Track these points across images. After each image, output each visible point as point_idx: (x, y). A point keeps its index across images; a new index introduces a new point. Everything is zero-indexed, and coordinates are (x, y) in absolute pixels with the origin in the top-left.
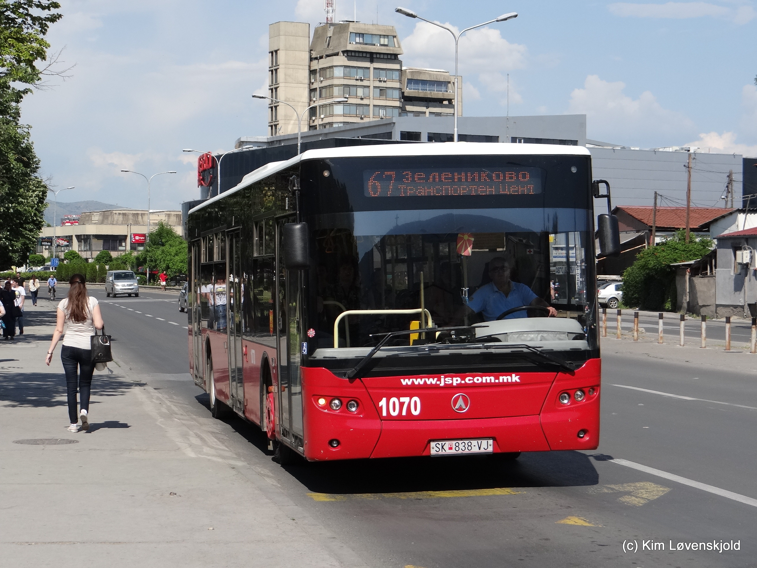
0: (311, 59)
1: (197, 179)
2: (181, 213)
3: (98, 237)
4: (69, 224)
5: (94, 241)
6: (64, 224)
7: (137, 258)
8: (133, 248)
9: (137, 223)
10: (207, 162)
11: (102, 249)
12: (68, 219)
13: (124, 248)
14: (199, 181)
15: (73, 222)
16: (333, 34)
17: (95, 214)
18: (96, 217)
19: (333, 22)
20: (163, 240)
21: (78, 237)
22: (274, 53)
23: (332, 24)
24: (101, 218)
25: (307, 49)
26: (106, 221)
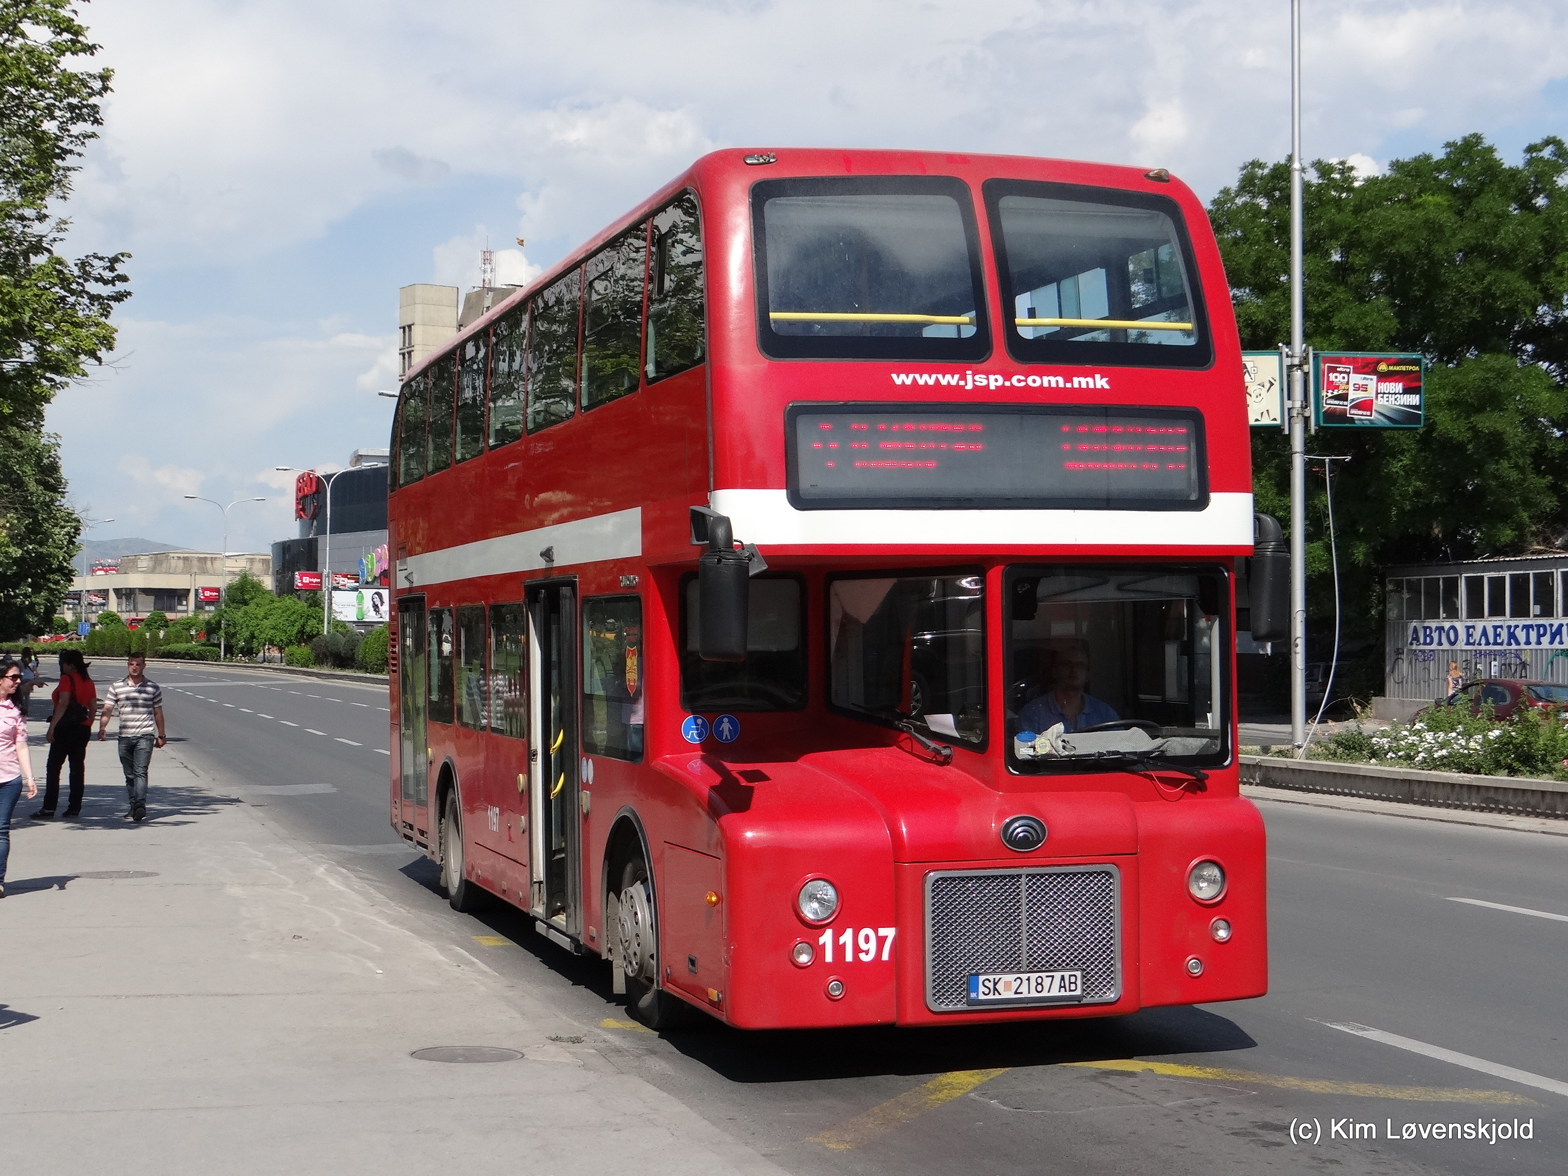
1: (295, 508)
2: (270, 557)
3: (147, 591)
4: (102, 572)
5: (141, 597)
6: (94, 571)
7: (208, 623)
8: (199, 607)
9: (204, 572)
10: (309, 484)
11: (152, 609)
12: (101, 564)
13: (184, 608)
14: (297, 511)
15: (107, 569)
16: (493, 303)
17: (142, 557)
18: (144, 563)
19: (492, 285)
20: (246, 597)
21: (117, 591)
22: (407, 329)
23: (490, 289)
24: (151, 564)
25: (455, 324)
26: (158, 568)
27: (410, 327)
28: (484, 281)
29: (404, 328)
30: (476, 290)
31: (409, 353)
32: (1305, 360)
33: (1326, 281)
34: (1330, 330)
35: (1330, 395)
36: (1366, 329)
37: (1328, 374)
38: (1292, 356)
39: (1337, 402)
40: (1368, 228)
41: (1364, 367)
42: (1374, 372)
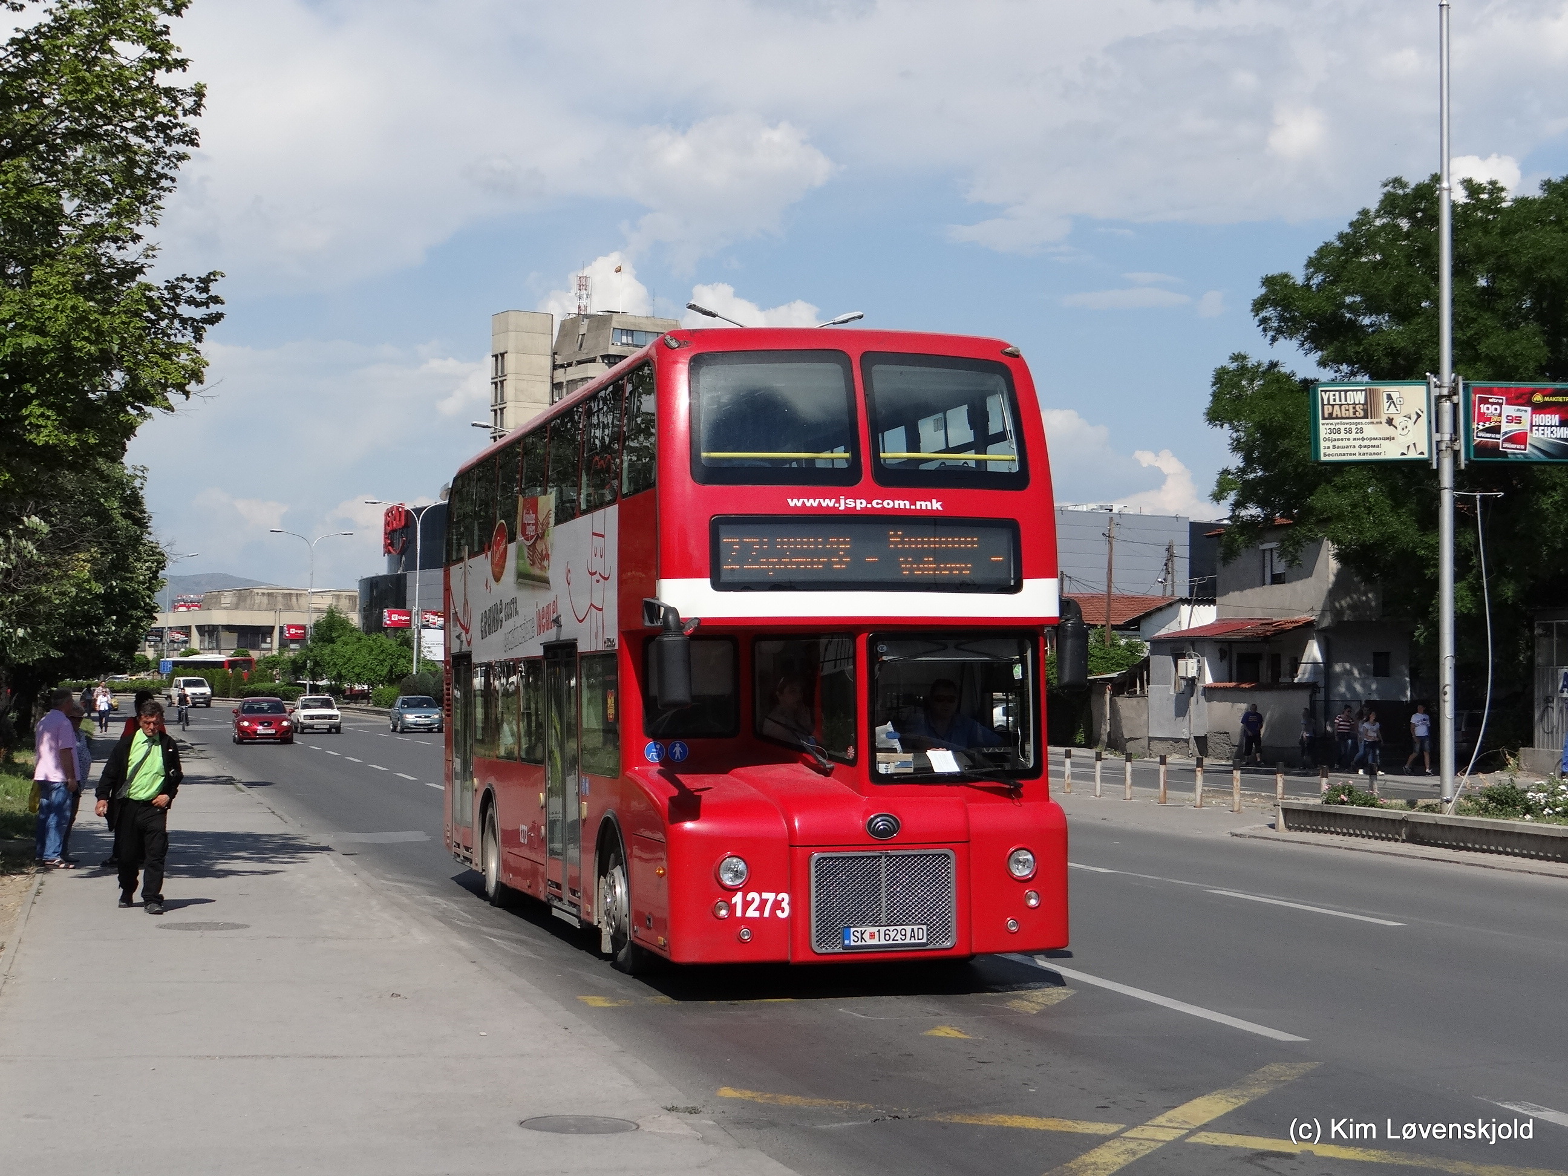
0: (555, 367)
1: (383, 543)
2: (357, 594)
3: (230, 628)
4: (184, 609)
5: (224, 635)
6: (175, 607)
7: (294, 662)
8: (283, 645)
9: (289, 608)
10: (398, 518)
11: (236, 647)
12: (183, 600)
13: (269, 646)
14: (386, 546)
15: (189, 605)
16: (588, 330)
17: (226, 593)
18: (227, 599)
19: (588, 312)
20: (334, 635)
21: (200, 628)
22: (500, 357)
23: (586, 316)
24: (235, 600)
25: (549, 352)
26: (242, 604)
27: (502, 355)
28: (579, 307)
30: (571, 317)
31: (502, 382)
32: (1454, 391)
33: (1471, 307)
34: (1477, 358)
35: (1481, 427)
36: (1515, 356)
37: (1479, 405)
38: (1440, 387)
39: (1488, 435)
40: (1516, 251)
41: (1517, 398)
42: (1529, 403)
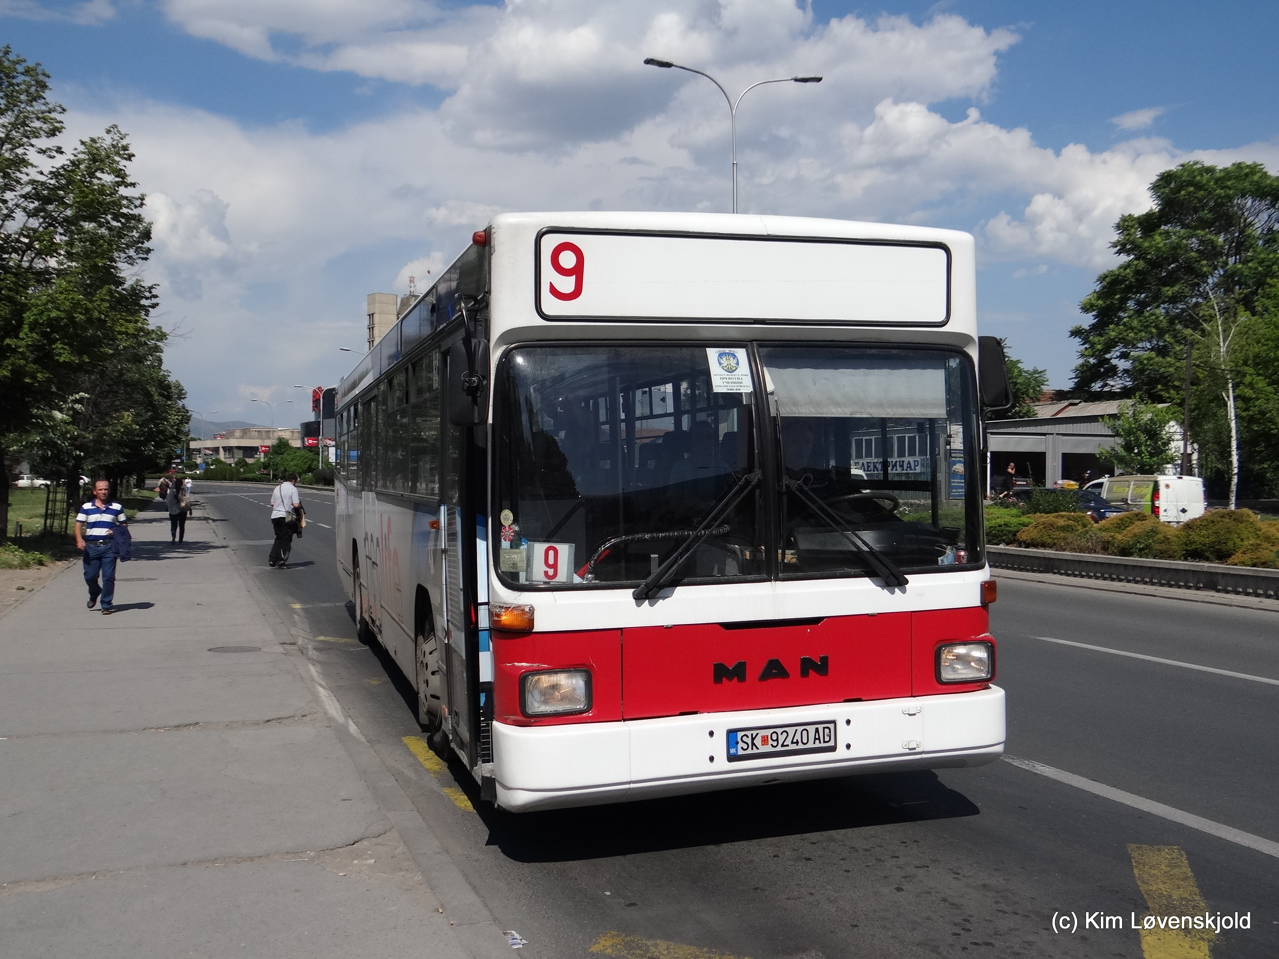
2: (299, 430)
3: (239, 448)
4: (220, 438)
5: (236, 451)
6: (215, 438)
7: (264, 464)
9: (266, 438)
11: (241, 457)
12: (219, 434)
13: (259, 456)
14: (313, 407)
15: (222, 436)
17: (238, 430)
18: (238, 433)
19: (415, 294)
20: (281, 451)
21: (223, 448)
22: (371, 316)
23: (414, 296)
24: (241, 434)
25: (396, 313)
26: (244, 436)
27: (372, 314)
28: (410, 292)
29: (369, 315)
30: (405, 297)
31: (373, 328)
